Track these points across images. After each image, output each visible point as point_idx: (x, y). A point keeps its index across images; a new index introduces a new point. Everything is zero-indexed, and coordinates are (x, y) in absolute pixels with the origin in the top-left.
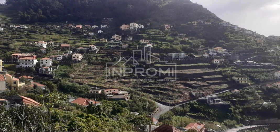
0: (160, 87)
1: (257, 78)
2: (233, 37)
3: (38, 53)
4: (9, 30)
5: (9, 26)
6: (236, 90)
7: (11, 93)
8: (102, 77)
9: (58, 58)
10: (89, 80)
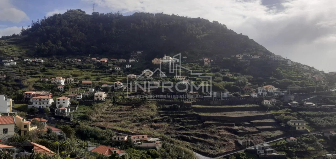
0: (199, 133)
1: (317, 123)
2: (286, 73)
3: (55, 91)
4: (23, 65)
5: (23, 59)
6: (292, 138)
7: (21, 139)
8: (129, 120)
9: (78, 97)
10: (112, 124)
